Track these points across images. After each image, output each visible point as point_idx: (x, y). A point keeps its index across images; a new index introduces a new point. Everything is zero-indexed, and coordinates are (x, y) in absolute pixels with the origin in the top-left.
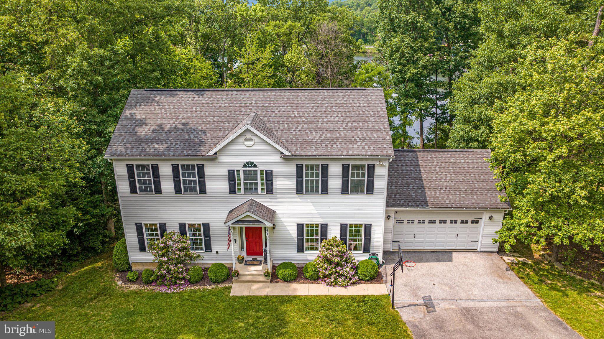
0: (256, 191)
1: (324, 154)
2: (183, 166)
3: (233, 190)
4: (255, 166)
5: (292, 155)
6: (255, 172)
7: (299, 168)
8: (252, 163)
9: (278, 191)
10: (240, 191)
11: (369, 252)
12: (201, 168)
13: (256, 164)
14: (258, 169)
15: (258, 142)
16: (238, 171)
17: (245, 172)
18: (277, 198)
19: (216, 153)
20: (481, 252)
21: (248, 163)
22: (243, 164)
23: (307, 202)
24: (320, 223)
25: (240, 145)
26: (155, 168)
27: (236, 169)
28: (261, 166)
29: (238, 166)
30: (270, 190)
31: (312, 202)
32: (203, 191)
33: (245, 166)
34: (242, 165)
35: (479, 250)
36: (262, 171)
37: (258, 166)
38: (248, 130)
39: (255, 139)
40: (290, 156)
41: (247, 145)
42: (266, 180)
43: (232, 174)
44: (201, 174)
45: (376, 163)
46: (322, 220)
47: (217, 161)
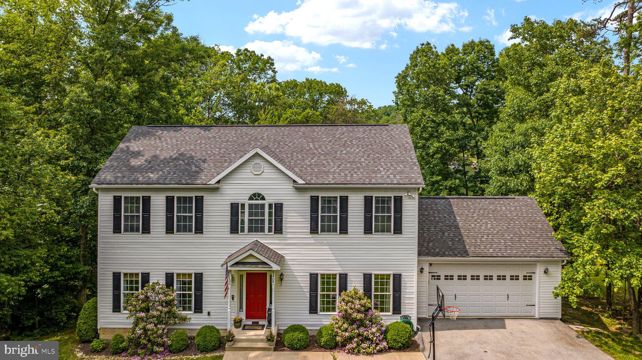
0: (262, 230)
1: (343, 183)
2: (179, 198)
3: (235, 229)
4: (263, 198)
5: (306, 184)
6: (263, 206)
7: (314, 200)
8: (259, 195)
9: (288, 231)
10: (243, 230)
11: (400, 313)
12: (200, 201)
13: (265, 196)
14: (266, 203)
15: (268, 170)
16: (243, 205)
17: (251, 206)
18: (286, 239)
19: (218, 182)
20: (540, 318)
21: (254, 195)
22: (249, 195)
23: (323, 244)
24: (338, 272)
25: (247, 173)
26: (147, 201)
27: (240, 202)
28: (270, 199)
29: (243, 199)
30: (279, 230)
31: (328, 244)
32: (199, 230)
33: (251, 198)
34: (247, 198)
35: (537, 317)
36: (270, 206)
37: (266, 198)
38: (257, 155)
39: (265, 166)
40: (304, 184)
41: (256, 173)
42: (275, 216)
43: (235, 208)
44: (200, 209)
45: (404, 194)
46: (340, 269)
47: (219, 192)
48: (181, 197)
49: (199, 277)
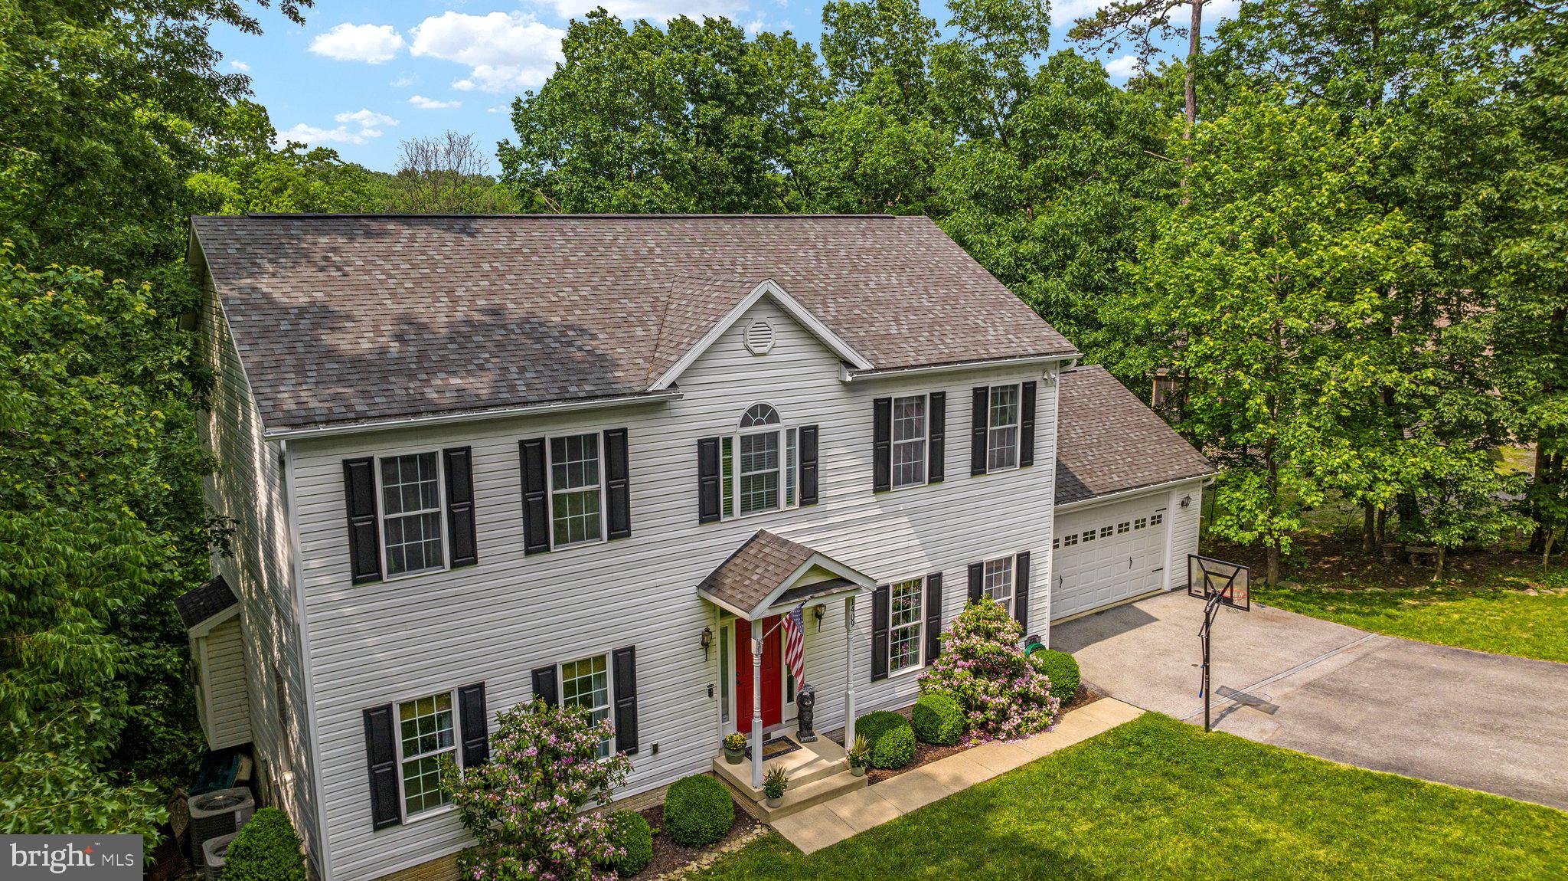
0: (773, 502)
1: (942, 361)
2: (557, 443)
3: (710, 510)
4: (774, 418)
5: (876, 370)
6: (775, 436)
7: (882, 408)
8: (765, 408)
9: (829, 493)
10: (729, 511)
12: (618, 442)
13: (778, 409)
14: (781, 427)
15: (785, 339)
16: (728, 442)
17: (745, 441)
18: (825, 514)
19: (673, 385)
21: (753, 411)
22: (742, 413)
23: (897, 514)
24: (924, 573)
25: (735, 354)
26: (460, 464)
27: (722, 433)
28: (790, 419)
29: (727, 424)
30: (809, 495)
31: (908, 512)
32: (620, 528)
33: (745, 422)
34: (738, 421)
35: (1165, 589)
36: (790, 433)
37: (781, 415)
38: (768, 300)
39: (778, 328)
40: (871, 371)
41: (757, 350)
42: (802, 460)
43: (710, 452)
44: (618, 466)
45: (1037, 377)
46: (929, 564)
47: (666, 413)
48: (562, 439)
49: (626, 660)
